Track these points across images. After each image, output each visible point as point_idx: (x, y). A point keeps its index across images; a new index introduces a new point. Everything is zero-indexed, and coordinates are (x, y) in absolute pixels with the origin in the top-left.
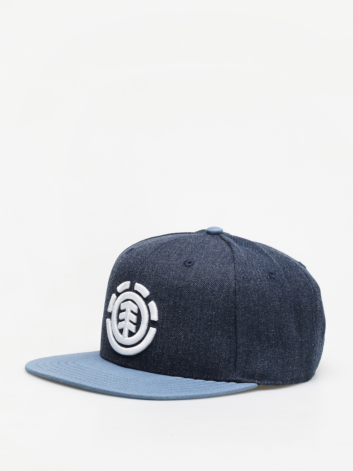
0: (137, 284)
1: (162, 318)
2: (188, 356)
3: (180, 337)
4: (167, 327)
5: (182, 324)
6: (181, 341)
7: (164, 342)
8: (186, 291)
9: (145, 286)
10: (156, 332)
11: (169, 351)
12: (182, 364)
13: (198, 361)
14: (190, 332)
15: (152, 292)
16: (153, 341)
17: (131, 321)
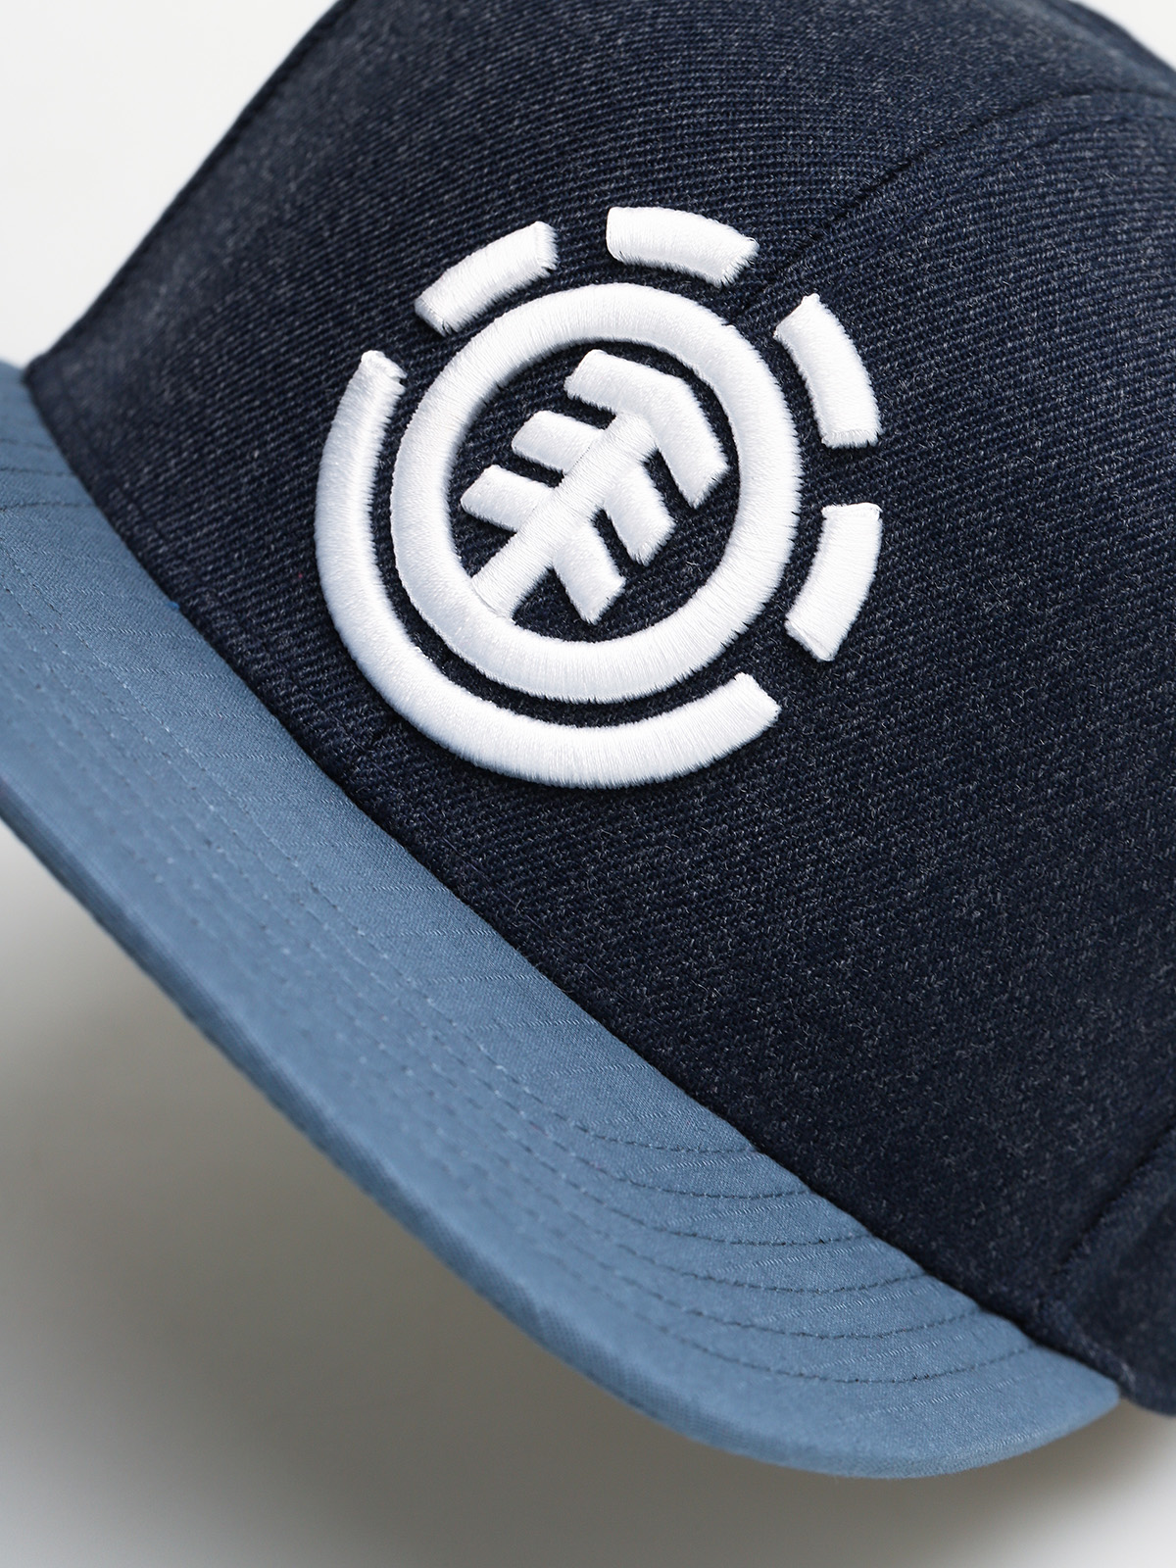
0: (811, 305)
1: (865, 661)
2: (874, 1023)
3: (910, 864)
4: (862, 748)
5: (978, 788)
6: (900, 894)
7: (776, 828)
8: (1146, 580)
9: (871, 361)
10: (767, 734)
11: (769, 910)
12: (796, 1048)
13: (908, 1083)
14: (992, 868)
15: (897, 440)
16: (700, 775)
17: (603, 523)
